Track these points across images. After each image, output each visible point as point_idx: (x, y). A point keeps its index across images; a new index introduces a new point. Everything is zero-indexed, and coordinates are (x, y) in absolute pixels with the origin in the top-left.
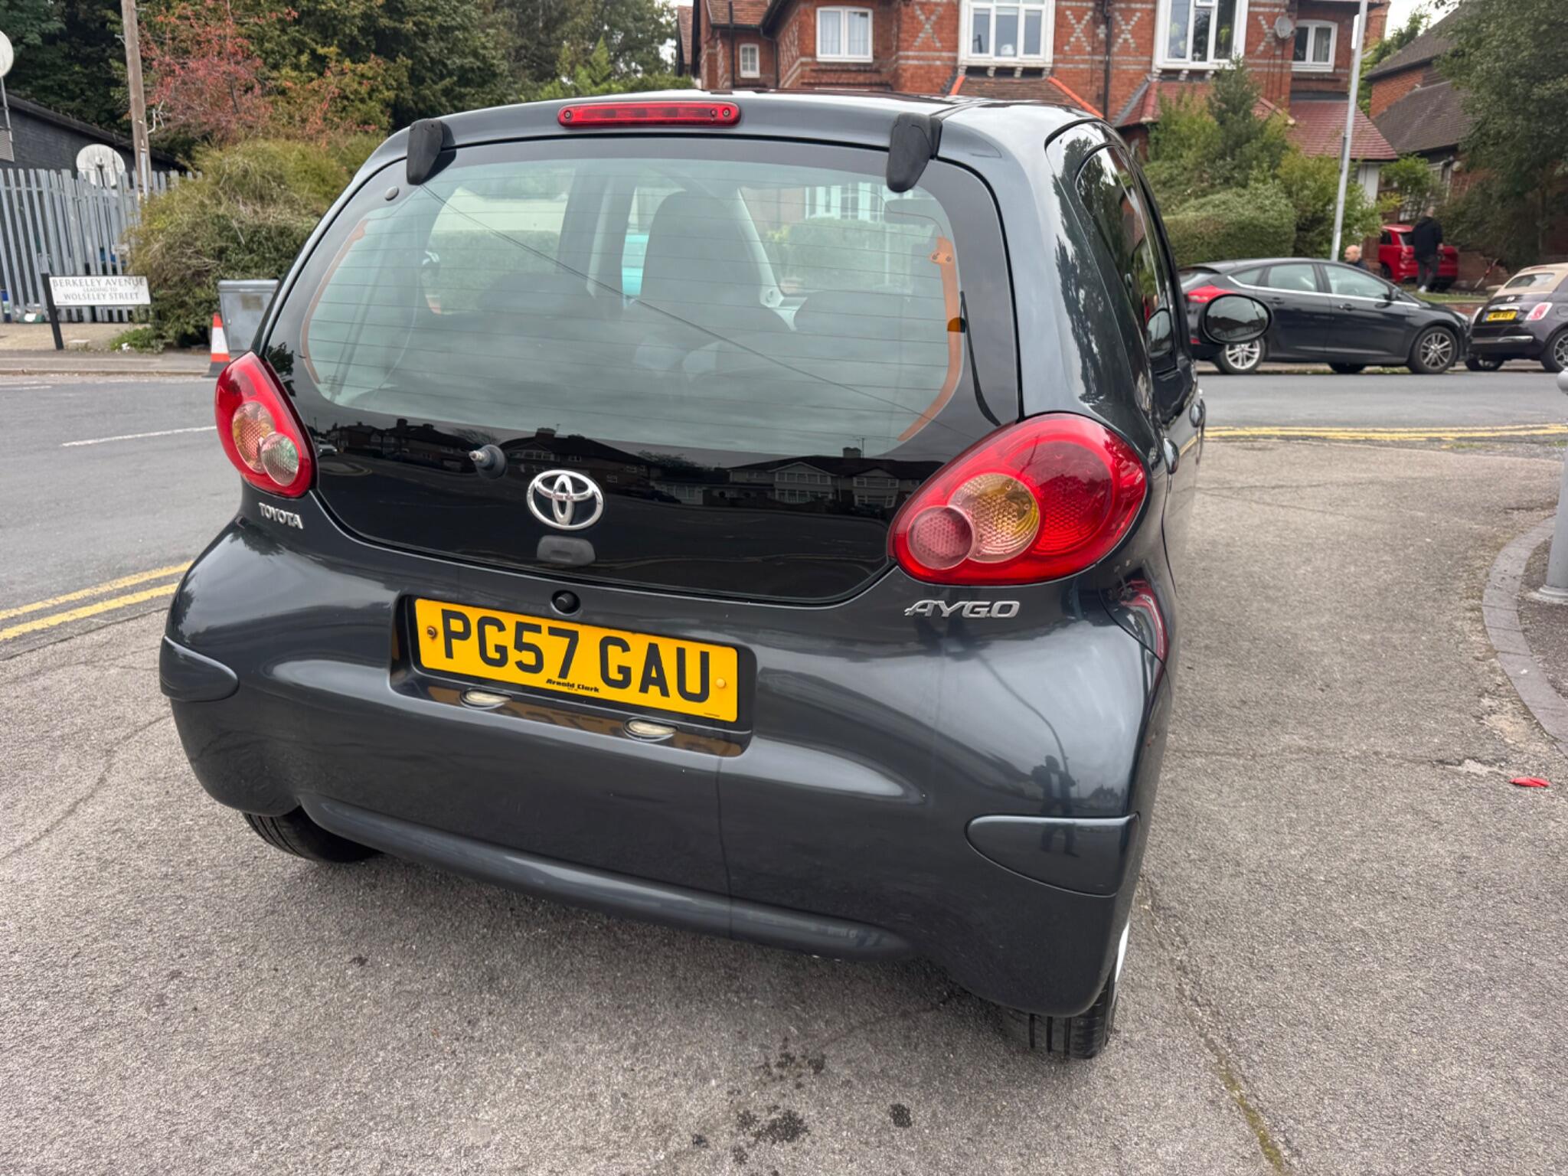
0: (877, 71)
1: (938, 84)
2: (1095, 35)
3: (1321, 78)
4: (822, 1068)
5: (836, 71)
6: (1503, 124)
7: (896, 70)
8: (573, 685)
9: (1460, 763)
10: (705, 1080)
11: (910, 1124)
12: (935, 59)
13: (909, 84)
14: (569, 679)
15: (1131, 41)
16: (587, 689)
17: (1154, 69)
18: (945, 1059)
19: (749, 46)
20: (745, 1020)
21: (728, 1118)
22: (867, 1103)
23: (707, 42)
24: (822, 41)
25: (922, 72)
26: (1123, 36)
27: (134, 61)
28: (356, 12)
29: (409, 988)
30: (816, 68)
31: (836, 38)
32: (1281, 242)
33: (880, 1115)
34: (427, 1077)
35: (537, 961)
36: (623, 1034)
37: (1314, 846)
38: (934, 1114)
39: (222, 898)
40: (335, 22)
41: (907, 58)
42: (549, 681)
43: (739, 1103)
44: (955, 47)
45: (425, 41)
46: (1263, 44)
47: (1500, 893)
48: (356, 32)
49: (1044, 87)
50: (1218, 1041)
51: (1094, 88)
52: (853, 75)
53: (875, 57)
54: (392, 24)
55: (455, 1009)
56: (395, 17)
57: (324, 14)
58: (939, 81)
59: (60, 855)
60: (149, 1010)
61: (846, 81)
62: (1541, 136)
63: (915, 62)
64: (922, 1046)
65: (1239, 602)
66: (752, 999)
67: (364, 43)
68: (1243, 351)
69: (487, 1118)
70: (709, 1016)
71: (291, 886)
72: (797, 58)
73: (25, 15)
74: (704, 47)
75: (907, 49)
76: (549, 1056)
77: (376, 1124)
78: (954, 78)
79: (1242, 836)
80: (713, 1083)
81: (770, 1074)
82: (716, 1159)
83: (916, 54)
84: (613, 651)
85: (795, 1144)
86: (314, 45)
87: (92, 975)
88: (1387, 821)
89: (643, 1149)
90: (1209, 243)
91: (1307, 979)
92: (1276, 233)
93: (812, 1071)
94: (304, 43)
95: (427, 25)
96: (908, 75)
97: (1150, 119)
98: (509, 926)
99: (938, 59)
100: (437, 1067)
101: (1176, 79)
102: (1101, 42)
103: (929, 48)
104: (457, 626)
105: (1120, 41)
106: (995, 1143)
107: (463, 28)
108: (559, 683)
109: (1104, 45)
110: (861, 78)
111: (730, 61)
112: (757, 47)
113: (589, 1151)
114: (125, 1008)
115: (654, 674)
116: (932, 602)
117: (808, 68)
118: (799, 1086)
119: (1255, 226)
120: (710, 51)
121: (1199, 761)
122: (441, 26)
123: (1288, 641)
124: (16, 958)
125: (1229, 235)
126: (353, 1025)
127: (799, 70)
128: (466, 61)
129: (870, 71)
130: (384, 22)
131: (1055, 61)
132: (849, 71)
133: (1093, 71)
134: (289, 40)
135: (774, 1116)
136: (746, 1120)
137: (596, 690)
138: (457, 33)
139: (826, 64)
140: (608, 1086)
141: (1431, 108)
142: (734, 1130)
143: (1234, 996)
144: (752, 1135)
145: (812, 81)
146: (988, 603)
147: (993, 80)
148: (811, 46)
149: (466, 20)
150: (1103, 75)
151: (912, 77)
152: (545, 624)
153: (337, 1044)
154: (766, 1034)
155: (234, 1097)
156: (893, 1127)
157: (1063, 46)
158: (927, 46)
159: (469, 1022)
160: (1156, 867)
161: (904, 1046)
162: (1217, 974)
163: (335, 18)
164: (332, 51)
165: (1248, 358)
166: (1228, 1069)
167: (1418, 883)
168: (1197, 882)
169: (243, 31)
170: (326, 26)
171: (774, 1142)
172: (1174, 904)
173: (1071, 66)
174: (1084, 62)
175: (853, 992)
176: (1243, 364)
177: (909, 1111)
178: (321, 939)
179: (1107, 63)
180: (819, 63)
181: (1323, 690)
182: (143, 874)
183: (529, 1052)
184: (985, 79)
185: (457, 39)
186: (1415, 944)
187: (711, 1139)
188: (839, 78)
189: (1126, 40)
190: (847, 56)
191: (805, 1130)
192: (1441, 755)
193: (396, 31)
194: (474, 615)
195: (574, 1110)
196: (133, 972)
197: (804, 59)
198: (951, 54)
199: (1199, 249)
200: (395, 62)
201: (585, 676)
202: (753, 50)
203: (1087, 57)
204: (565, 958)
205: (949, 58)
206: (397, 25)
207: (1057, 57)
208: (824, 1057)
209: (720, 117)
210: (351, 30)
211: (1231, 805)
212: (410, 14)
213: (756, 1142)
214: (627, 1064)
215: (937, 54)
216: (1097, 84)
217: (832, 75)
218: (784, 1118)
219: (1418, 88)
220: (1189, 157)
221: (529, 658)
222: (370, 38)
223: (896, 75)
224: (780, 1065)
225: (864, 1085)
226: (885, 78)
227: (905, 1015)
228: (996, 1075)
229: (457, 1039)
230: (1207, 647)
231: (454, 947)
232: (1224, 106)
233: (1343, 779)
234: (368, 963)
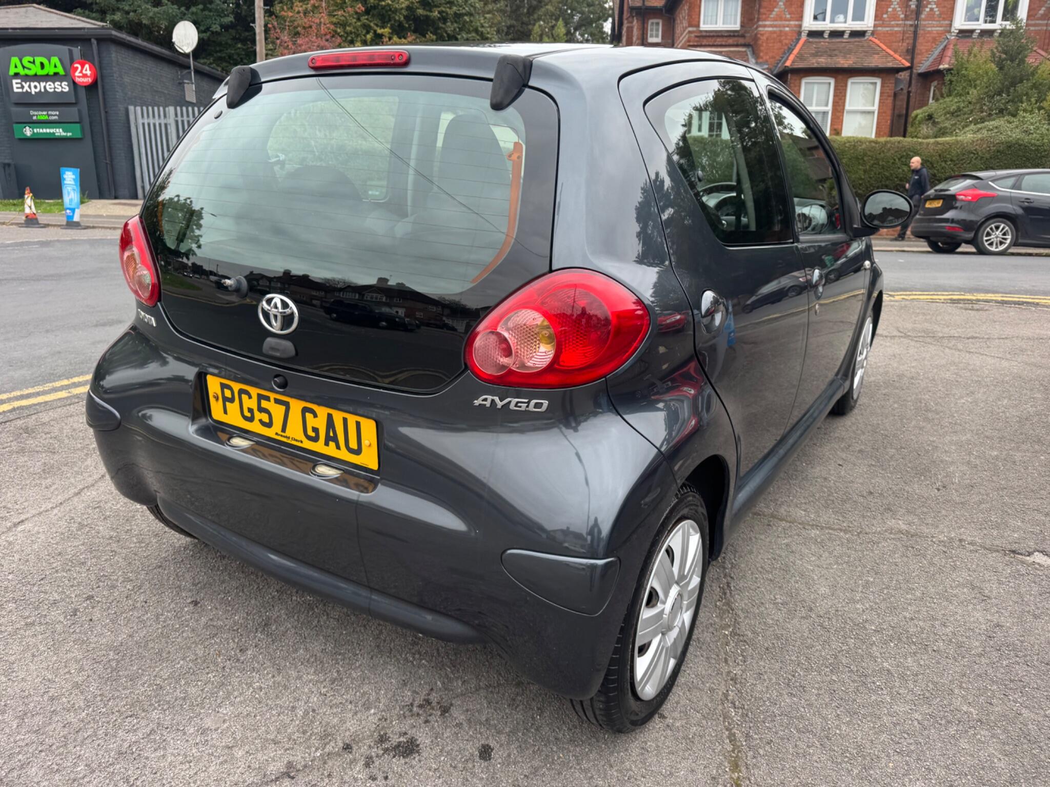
0: (743, 36)
1: (786, 44)
2: (908, 6)
4: (447, 712)
5: (713, 36)
7: (756, 35)
8: (289, 438)
9: (1030, 554)
10: (368, 709)
11: (490, 759)
12: (784, 26)
13: (764, 44)
14: (287, 433)
15: (936, 10)
16: (297, 440)
17: (953, 30)
18: (533, 718)
19: (655, 21)
20: (411, 673)
21: (372, 736)
22: (467, 740)
23: (627, 19)
24: (704, 16)
25: (775, 35)
26: (930, 6)
27: (260, 40)
28: (403, 6)
29: (215, 623)
30: (699, 34)
31: (715, 14)
32: (1041, 157)
33: (472, 749)
34: (201, 681)
35: (298, 617)
36: (330, 671)
37: (876, 603)
38: (509, 755)
39: (136, 555)
40: (390, 13)
41: (765, 26)
42: (277, 434)
43: (383, 727)
44: (800, 18)
45: (444, 23)
46: (1043, 9)
47: (1017, 656)
48: (402, 19)
49: (866, 45)
50: (739, 735)
51: (905, 44)
52: (725, 39)
53: (742, 26)
54: (425, 13)
55: (236, 641)
56: (427, 8)
57: (383, 8)
58: (787, 42)
59: (60, 519)
60: (65, 617)
61: (719, 43)
63: (770, 29)
64: (521, 707)
65: (901, 420)
66: (421, 660)
67: (407, 26)
68: (997, 237)
69: (225, 712)
70: (389, 667)
71: (177, 552)
72: (686, 28)
73: (212, 14)
74: (625, 22)
75: (765, 20)
76: (279, 679)
77: (159, 706)
78: (798, 40)
79: (823, 590)
80: (372, 711)
81: (411, 711)
82: (354, 761)
83: (772, 23)
84: (309, 416)
85: (407, 760)
86: (375, 28)
87: (46, 593)
88: (946, 591)
89: (309, 747)
90: (982, 157)
91: (827, 700)
93: (439, 713)
94: (370, 27)
95: (447, 14)
96: (764, 38)
97: (946, 66)
98: (291, 592)
99: (788, 26)
100: (210, 675)
101: (970, 37)
102: (912, 11)
103: (781, 19)
104: (228, 393)
105: (928, 10)
106: (543, 781)
107: (471, 14)
108: (281, 436)
109: (914, 13)
110: (731, 41)
111: (641, 32)
112: (660, 22)
113: (275, 742)
114: (55, 614)
115: (331, 434)
116: (490, 398)
117: (693, 35)
118: (427, 722)
119: (1020, 145)
120: (629, 25)
121: (814, 533)
122: (455, 13)
123: (927, 452)
124: (10, 577)
125: (998, 151)
126: (173, 642)
127: (687, 37)
128: (470, 35)
129: (738, 36)
130: (420, 12)
131: (875, 26)
132: (722, 36)
133: (904, 33)
134: (361, 25)
135: (402, 739)
136: (383, 739)
137: (302, 442)
138: (466, 17)
139: (706, 31)
140: (306, 703)
142: (372, 744)
143: (764, 704)
144: (382, 749)
145: (696, 44)
146: (526, 401)
147: (828, 40)
148: (697, 19)
149: (472, 9)
150: (912, 35)
151: (767, 39)
152: (272, 396)
153: (160, 653)
154: (421, 684)
155: (88, 677)
156: (477, 759)
157: (882, 14)
158: (780, 18)
159: (241, 651)
160: (746, 604)
161: (509, 705)
162: (759, 688)
163: (390, 10)
164: (386, 31)
165: (1001, 243)
166: (737, 756)
167: (950, 641)
168: (772, 619)
169: (334, 20)
170: (384, 15)
171: (394, 757)
172: (749, 634)
173: (888, 29)
174: (898, 25)
175: (490, 664)
177: (492, 750)
178: (179, 587)
179: (916, 26)
180: (701, 31)
181: (938, 490)
182: (99, 535)
183: (268, 674)
184: (822, 40)
185: (465, 22)
186: (927, 686)
187: (355, 747)
188: (715, 41)
189: (932, 9)
190: (721, 25)
191: (418, 752)
192: (1015, 547)
193: (427, 17)
194: (236, 387)
195: (279, 715)
196: (67, 593)
197: (690, 29)
198: (797, 23)
199: (974, 161)
200: (425, 37)
201: (295, 432)
202: (658, 24)
203: (900, 22)
204: (316, 617)
205: (796, 26)
206: (428, 13)
207: (877, 22)
208: (452, 705)
209: (397, 61)
210: (400, 18)
211: (825, 566)
212: (436, 6)
213: (383, 754)
214: (323, 691)
215: (787, 23)
216: (907, 41)
217: (710, 39)
218: (408, 742)
220: (974, 93)
221: (265, 418)
222: (411, 22)
223: (756, 38)
224: (421, 706)
225: (470, 728)
226: (747, 40)
227: (519, 684)
228: (564, 735)
229: (229, 660)
230: (860, 451)
231: (253, 602)
232: (1004, 56)
233: (924, 556)
234: (199, 605)
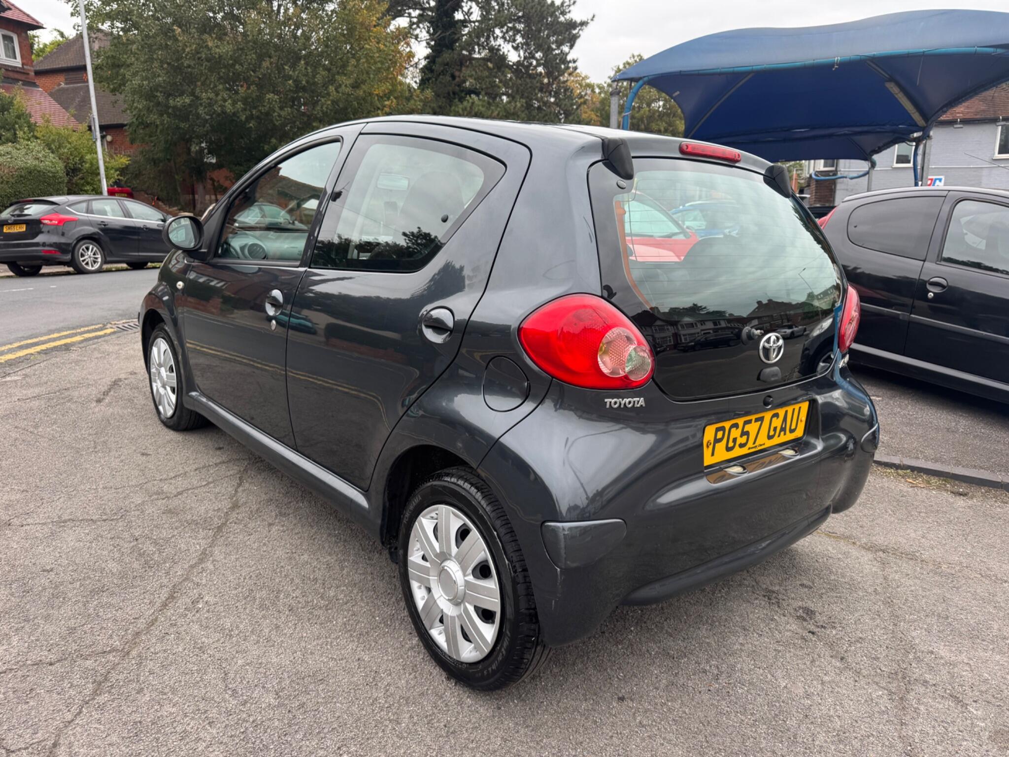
3: (14, 70)
4: (774, 591)
6: (153, 117)
10: (773, 619)
11: (811, 586)
14: (756, 444)
16: (761, 445)
21: (799, 621)
33: (804, 590)
38: (806, 580)
42: (749, 449)
62: (178, 128)
68: (90, 257)
70: (729, 605)
84: (774, 420)
85: (817, 613)
89: (816, 647)
90: (7, 182)
92: (54, 176)
93: (775, 594)
100: (739, 691)
104: (720, 435)
108: (752, 448)
113: (814, 661)
115: (784, 426)
118: (783, 600)
119: (39, 172)
125: (21, 176)
135: (801, 611)
136: (802, 618)
137: (764, 444)
140: (771, 644)
141: (77, 100)
142: (807, 623)
144: (810, 620)
152: (753, 417)
154: (747, 595)
156: (811, 590)
159: (704, 672)
165: (95, 262)
171: (815, 617)
176: (92, 266)
177: (803, 584)
187: (811, 630)
194: (727, 425)
201: (761, 439)
208: (767, 588)
213: (814, 620)
214: (756, 635)
219: (63, 85)
229: (718, 679)
234: (626, 696)
